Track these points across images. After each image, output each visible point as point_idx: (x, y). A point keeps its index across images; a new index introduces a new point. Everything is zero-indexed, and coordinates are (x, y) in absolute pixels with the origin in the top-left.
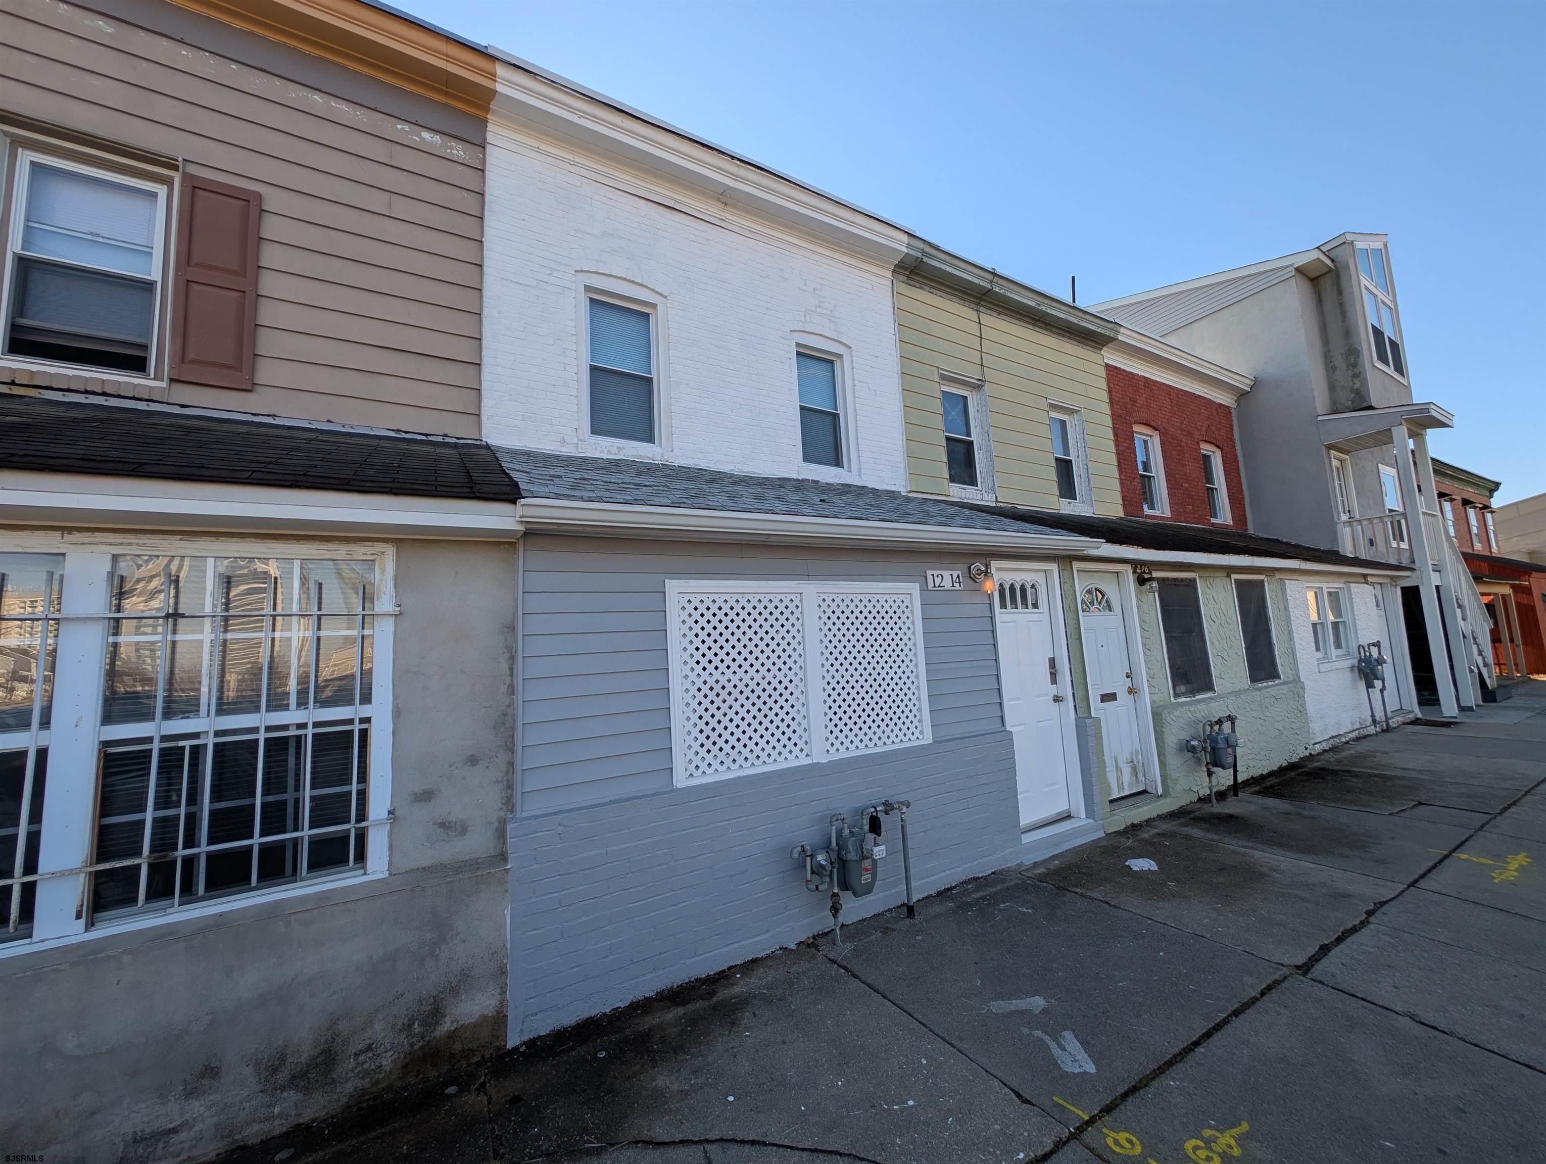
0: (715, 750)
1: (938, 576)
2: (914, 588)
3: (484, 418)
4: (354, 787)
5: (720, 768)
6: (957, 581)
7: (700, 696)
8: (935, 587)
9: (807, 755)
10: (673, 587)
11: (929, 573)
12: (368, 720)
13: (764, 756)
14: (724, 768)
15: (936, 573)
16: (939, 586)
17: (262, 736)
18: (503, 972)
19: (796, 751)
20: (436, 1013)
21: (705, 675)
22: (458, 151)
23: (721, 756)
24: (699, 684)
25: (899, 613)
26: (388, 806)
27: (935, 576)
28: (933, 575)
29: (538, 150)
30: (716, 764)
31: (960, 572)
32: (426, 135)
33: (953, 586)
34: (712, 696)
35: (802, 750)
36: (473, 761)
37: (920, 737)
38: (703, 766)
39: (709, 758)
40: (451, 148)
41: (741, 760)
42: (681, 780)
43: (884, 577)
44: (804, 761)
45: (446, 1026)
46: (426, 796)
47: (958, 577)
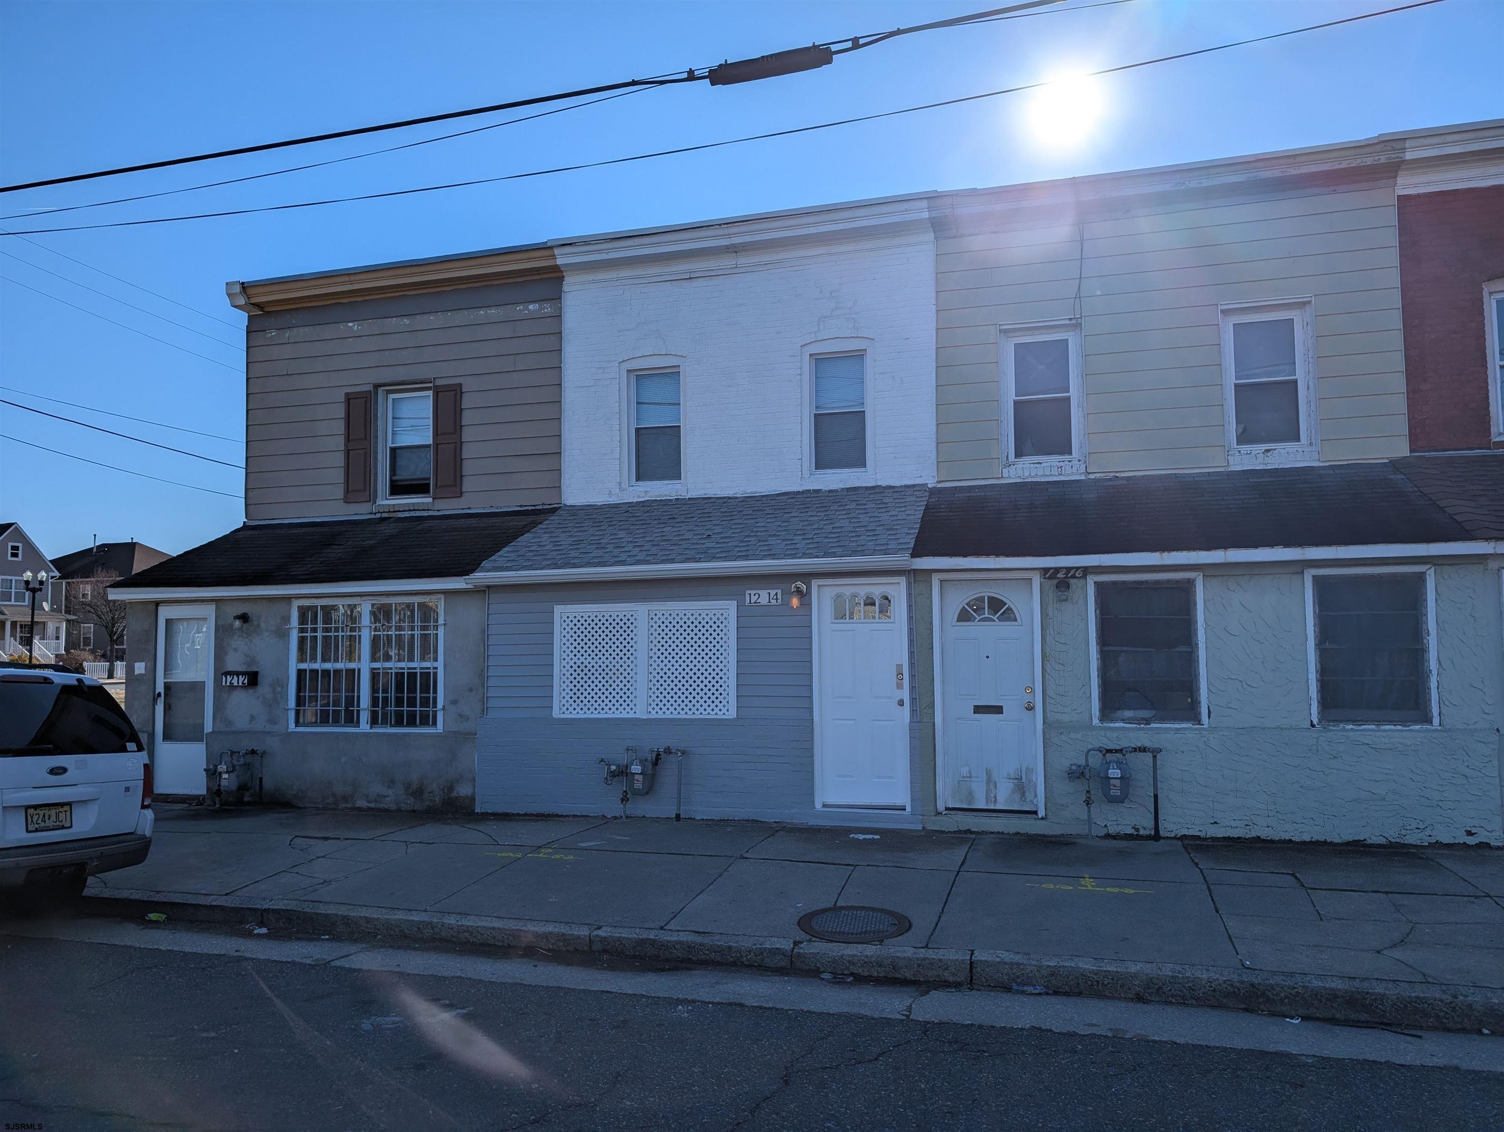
0: (578, 701)
1: (755, 595)
2: (731, 606)
3: (564, 488)
4: (431, 695)
5: (580, 712)
6: (775, 597)
7: (572, 671)
8: (750, 603)
9: (635, 712)
10: (558, 609)
11: (748, 592)
12: (436, 668)
13: (606, 709)
14: (583, 712)
15: (753, 592)
16: (755, 603)
17: (406, 671)
18: (475, 780)
19: (628, 709)
20: (451, 788)
21: (575, 659)
22: (548, 309)
23: (582, 705)
24: (572, 663)
25: (718, 623)
26: (442, 704)
27: (752, 595)
28: (750, 594)
29: (594, 282)
30: (578, 709)
31: (779, 592)
32: (531, 307)
33: (769, 602)
34: (579, 671)
35: (632, 709)
36: (471, 690)
37: (727, 713)
38: (571, 709)
39: (574, 705)
40: (544, 309)
41: (592, 709)
42: (556, 714)
43: (707, 597)
44: (631, 715)
45: (454, 794)
46: (454, 702)
47: (776, 594)
